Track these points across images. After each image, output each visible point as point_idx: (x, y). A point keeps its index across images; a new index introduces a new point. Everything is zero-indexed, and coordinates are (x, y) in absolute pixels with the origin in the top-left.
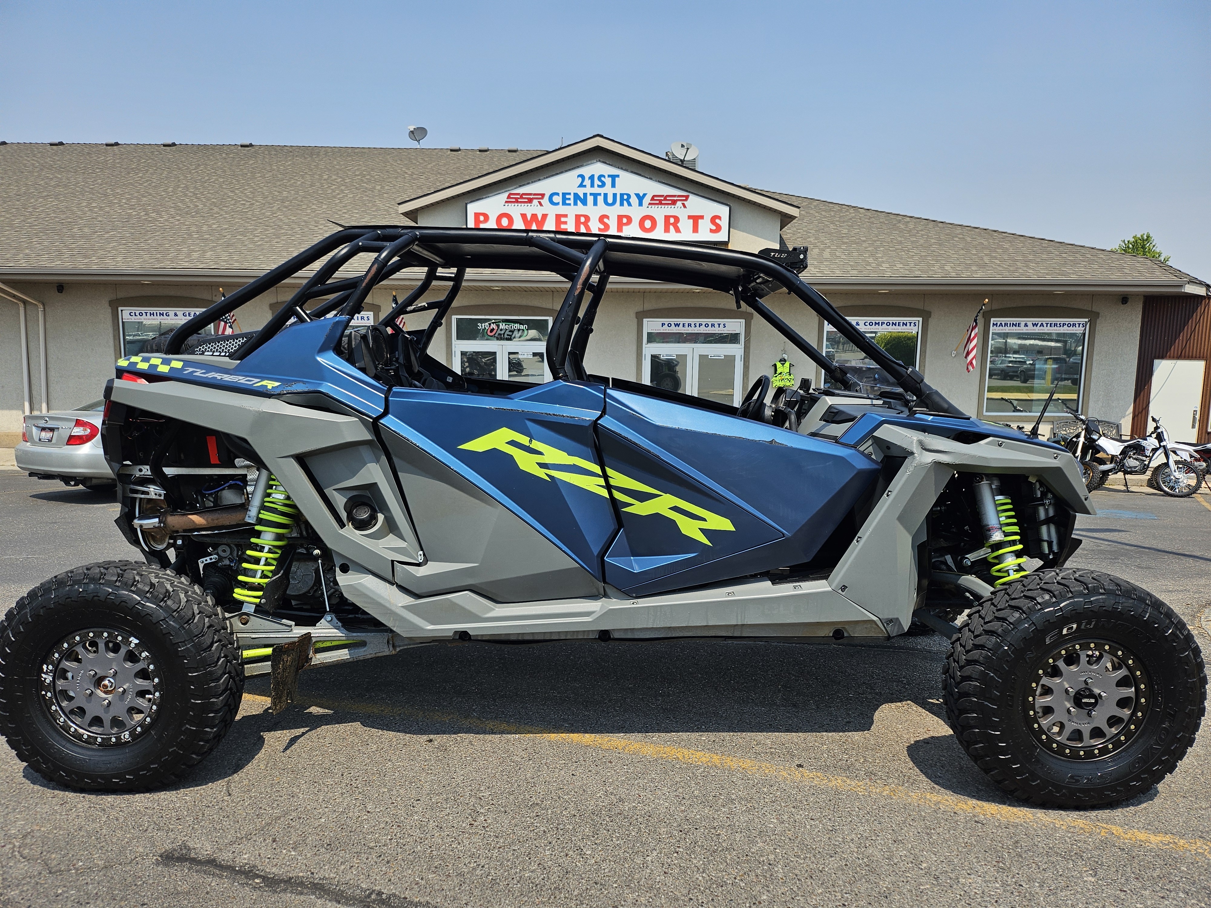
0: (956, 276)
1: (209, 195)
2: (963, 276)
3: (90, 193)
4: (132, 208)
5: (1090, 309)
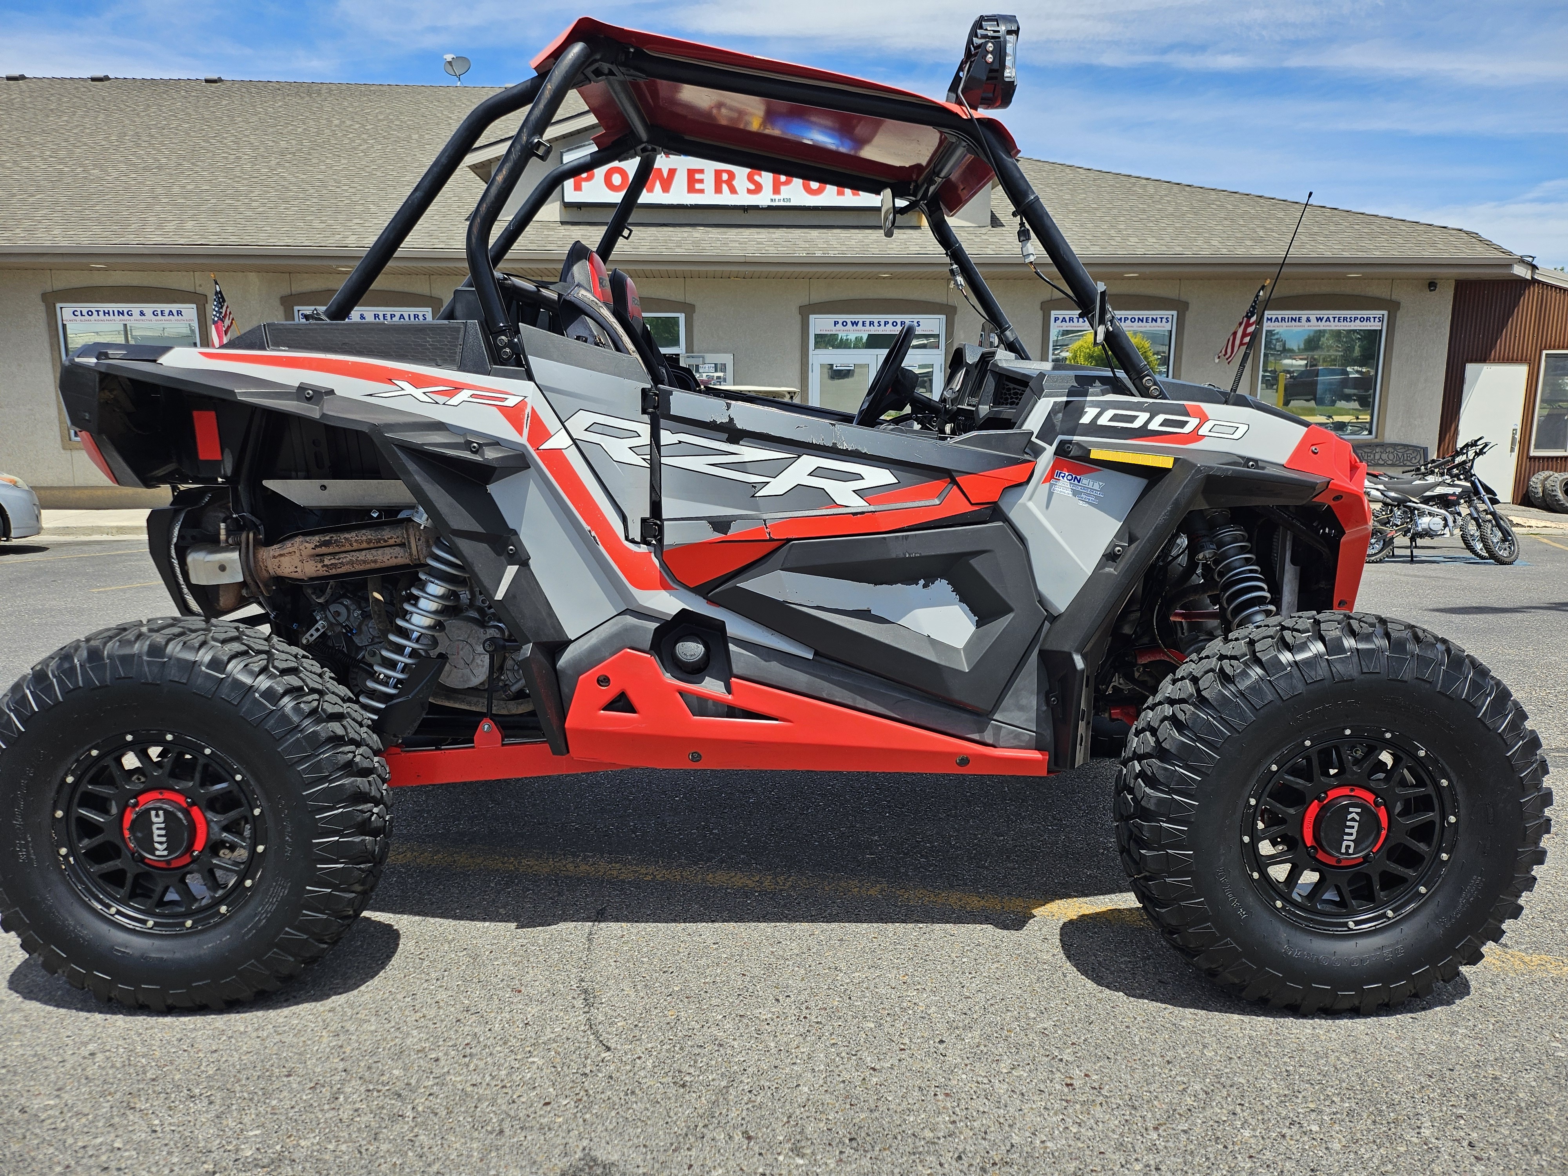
2: (1237, 253)
5: (1388, 299)
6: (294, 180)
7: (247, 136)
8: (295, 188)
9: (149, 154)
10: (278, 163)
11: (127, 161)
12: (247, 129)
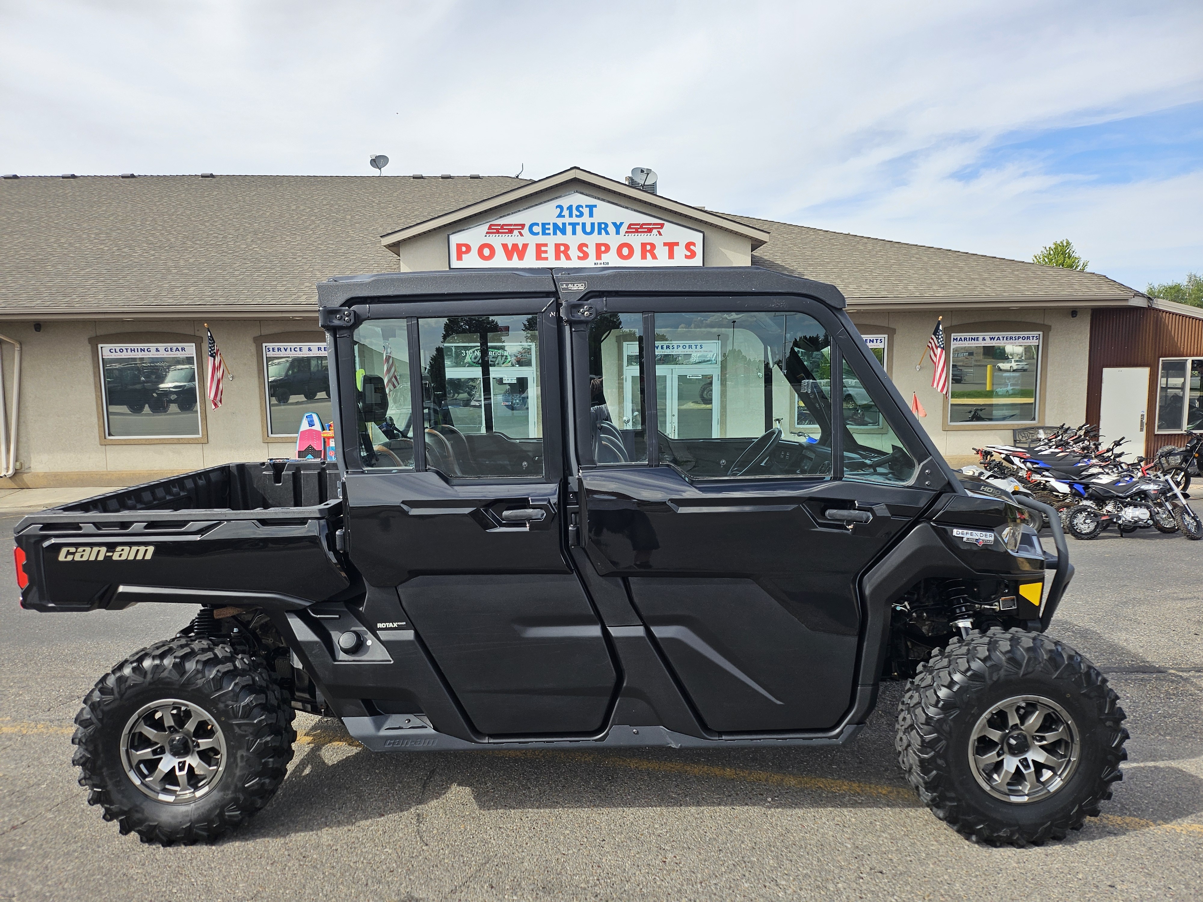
0: (920, 296)
2: (926, 295)
5: (1042, 323)
6: (263, 253)
8: (265, 260)
9: (162, 234)
10: (252, 241)
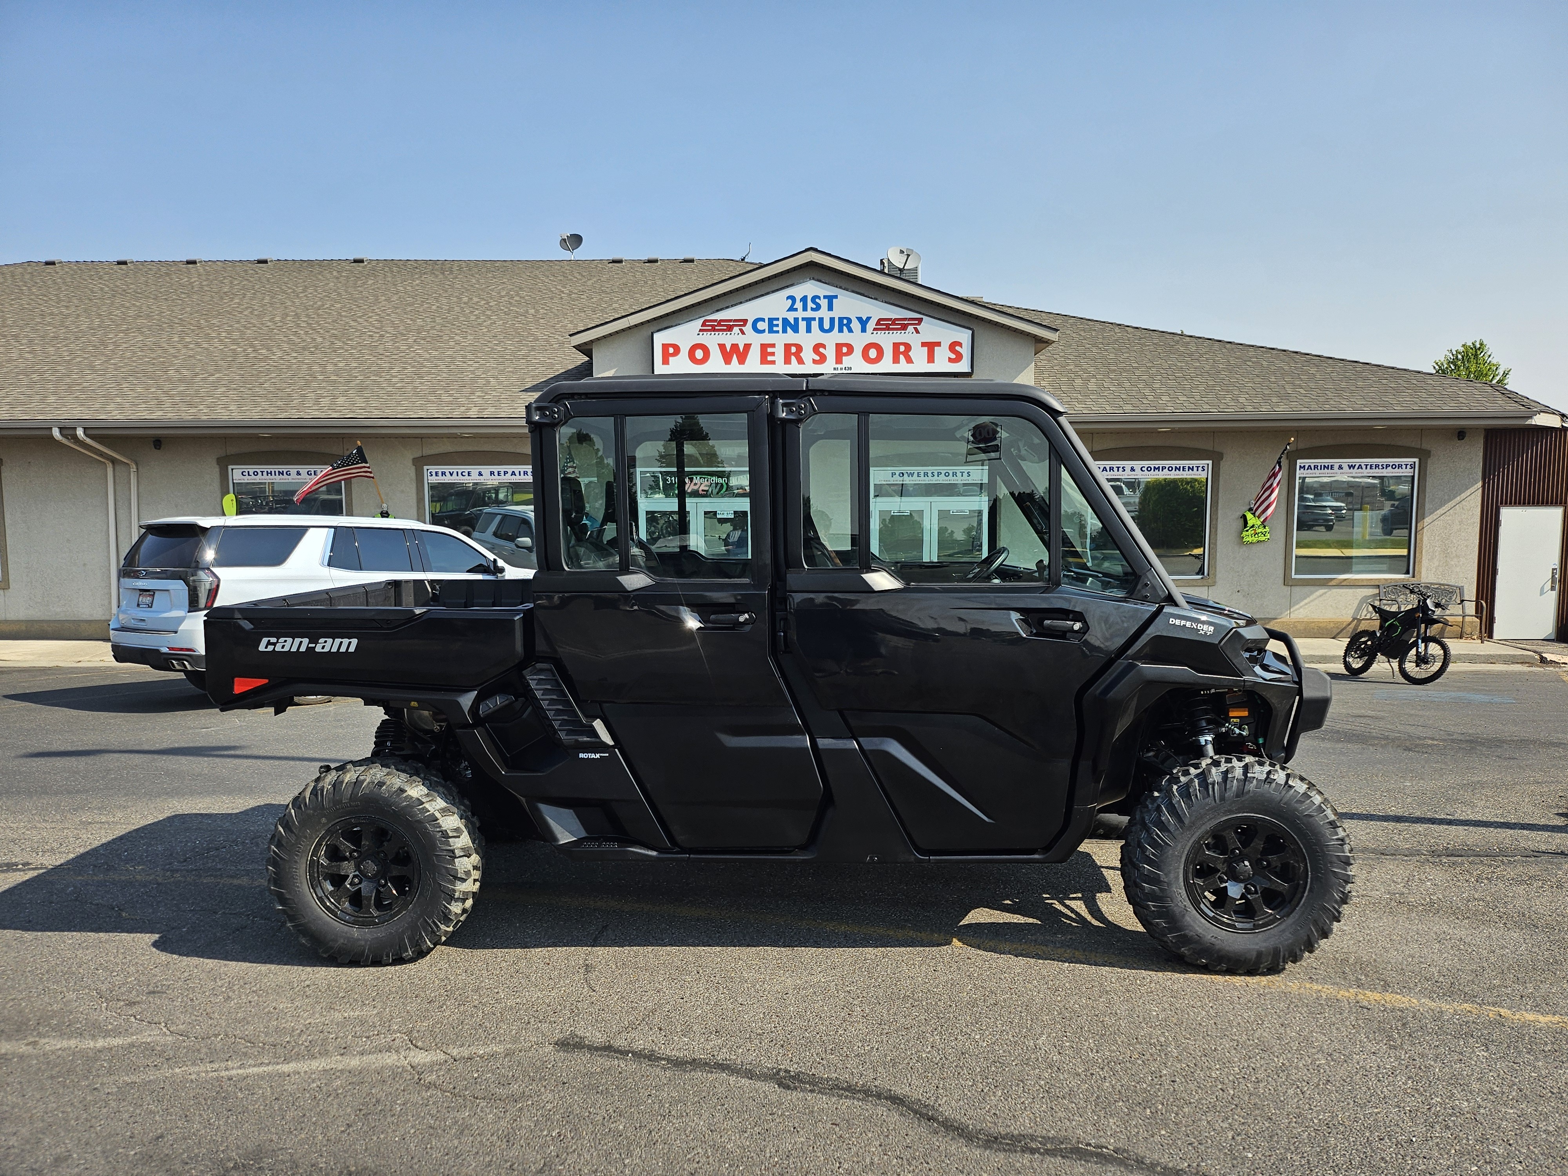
0: (1253, 410)
1: (326, 325)
2: (1261, 410)
3: (181, 325)
4: (234, 342)
5: (1419, 447)
7: (388, 315)
11: (290, 342)
12: (389, 308)
